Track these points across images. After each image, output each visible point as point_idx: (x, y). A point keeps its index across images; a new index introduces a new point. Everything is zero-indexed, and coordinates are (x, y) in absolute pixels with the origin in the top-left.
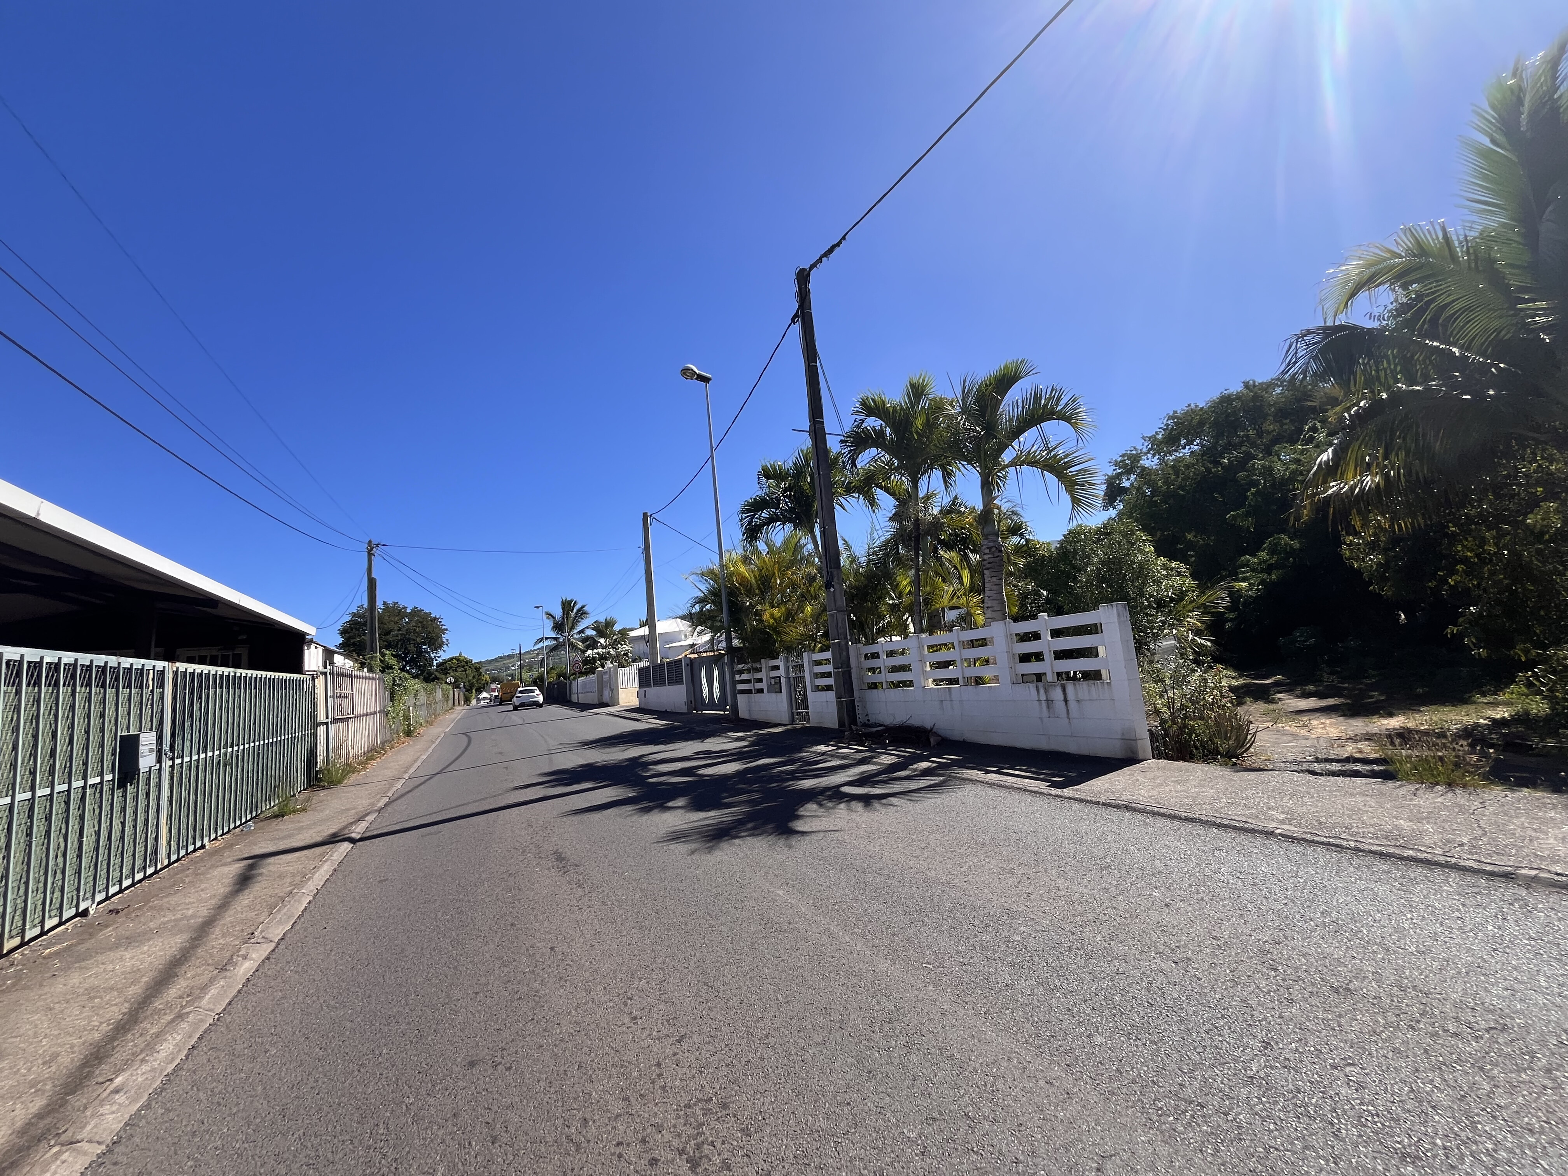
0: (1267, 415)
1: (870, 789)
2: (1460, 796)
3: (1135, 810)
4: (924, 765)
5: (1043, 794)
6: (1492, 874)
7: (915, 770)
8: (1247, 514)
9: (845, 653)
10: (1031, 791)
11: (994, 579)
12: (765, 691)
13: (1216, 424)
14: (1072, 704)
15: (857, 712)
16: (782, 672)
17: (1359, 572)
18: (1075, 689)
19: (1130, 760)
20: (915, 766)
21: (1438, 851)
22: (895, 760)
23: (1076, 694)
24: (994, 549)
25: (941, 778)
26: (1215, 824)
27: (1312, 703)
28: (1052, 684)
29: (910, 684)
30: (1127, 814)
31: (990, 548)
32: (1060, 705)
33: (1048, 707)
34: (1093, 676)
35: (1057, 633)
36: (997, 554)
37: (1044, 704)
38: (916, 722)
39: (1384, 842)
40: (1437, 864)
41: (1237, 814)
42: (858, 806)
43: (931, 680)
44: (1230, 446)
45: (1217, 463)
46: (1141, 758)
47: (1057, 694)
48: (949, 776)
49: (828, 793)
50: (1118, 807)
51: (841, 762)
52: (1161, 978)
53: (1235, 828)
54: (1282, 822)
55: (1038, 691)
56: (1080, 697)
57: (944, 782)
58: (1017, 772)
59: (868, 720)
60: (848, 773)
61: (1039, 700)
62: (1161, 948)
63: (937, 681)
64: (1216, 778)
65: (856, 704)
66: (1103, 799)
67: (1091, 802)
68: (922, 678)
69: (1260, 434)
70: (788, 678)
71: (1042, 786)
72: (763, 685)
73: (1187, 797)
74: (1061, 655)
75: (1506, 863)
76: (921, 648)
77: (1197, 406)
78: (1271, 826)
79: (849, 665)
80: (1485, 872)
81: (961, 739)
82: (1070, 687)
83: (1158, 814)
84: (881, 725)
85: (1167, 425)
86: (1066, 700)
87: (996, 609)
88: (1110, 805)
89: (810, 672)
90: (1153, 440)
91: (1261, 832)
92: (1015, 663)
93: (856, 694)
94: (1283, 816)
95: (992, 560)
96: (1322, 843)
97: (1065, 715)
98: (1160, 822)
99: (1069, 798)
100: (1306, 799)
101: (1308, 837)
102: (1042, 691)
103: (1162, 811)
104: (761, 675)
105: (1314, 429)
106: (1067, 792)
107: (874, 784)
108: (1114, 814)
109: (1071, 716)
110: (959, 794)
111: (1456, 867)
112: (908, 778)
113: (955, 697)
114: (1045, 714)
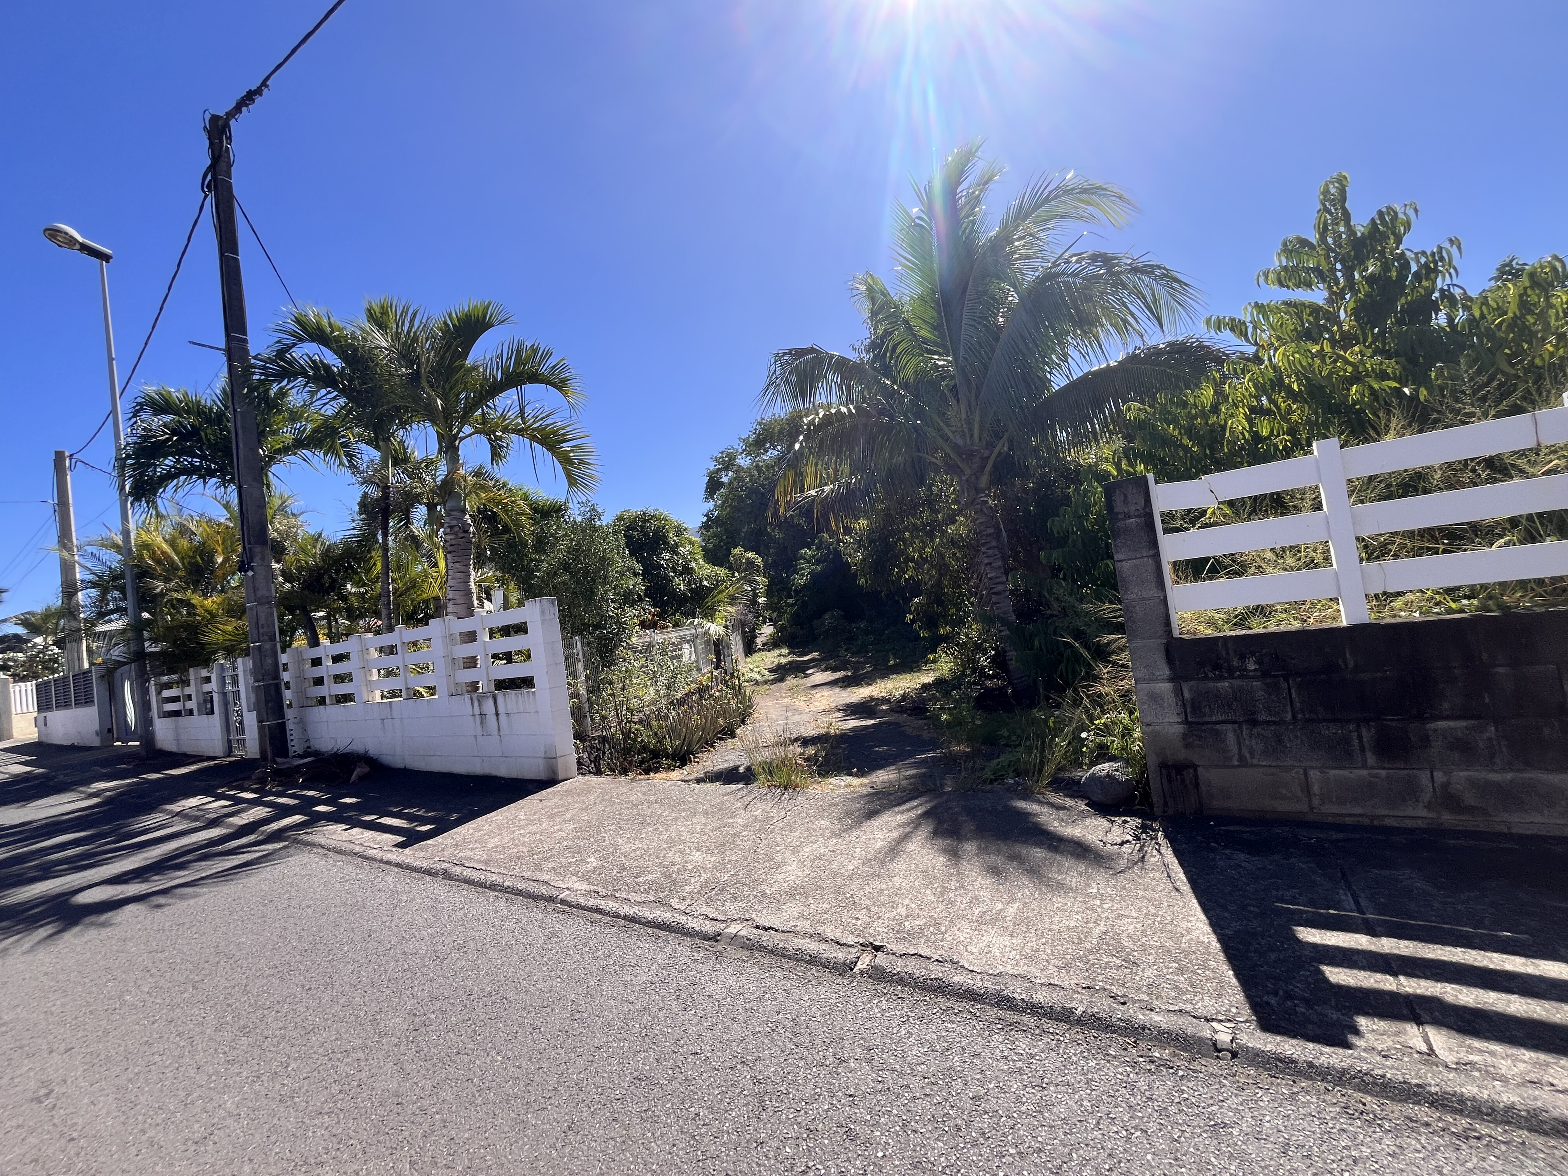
2: (780, 804)
4: (289, 821)
7: (263, 833)
11: (457, 565)
12: (195, 712)
14: (502, 718)
16: (213, 686)
18: (508, 701)
19: (552, 780)
23: (506, 706)
24: (457, 529)
28: (485, 695)
29: (352, 698)
32: (491, 719)
33: (482, 723)
36: (461, 535)
37: (478, 718)
38: (357, 747)
43: (377, 692)
46: (564, 778)
47: (489, 706)
48: (295, 840)
55: (472, 705)
56: (511, 709)
59: (308, 747)
61: (473, 715)
68: (368, 690)
70: (220, 693)
72: (192, 705)
76: (364, 651)
79: (276, 676)
81: (402, 766)
82: (501, 696)
86: (497, 714)
90: (746, 442)
92: (455, 670)
93: (289, 714)
97: (497, 732)
102: (476, 703)
104: (190, 690)
109: (502, 733)
113: (395, 714)
114: (479, 731)
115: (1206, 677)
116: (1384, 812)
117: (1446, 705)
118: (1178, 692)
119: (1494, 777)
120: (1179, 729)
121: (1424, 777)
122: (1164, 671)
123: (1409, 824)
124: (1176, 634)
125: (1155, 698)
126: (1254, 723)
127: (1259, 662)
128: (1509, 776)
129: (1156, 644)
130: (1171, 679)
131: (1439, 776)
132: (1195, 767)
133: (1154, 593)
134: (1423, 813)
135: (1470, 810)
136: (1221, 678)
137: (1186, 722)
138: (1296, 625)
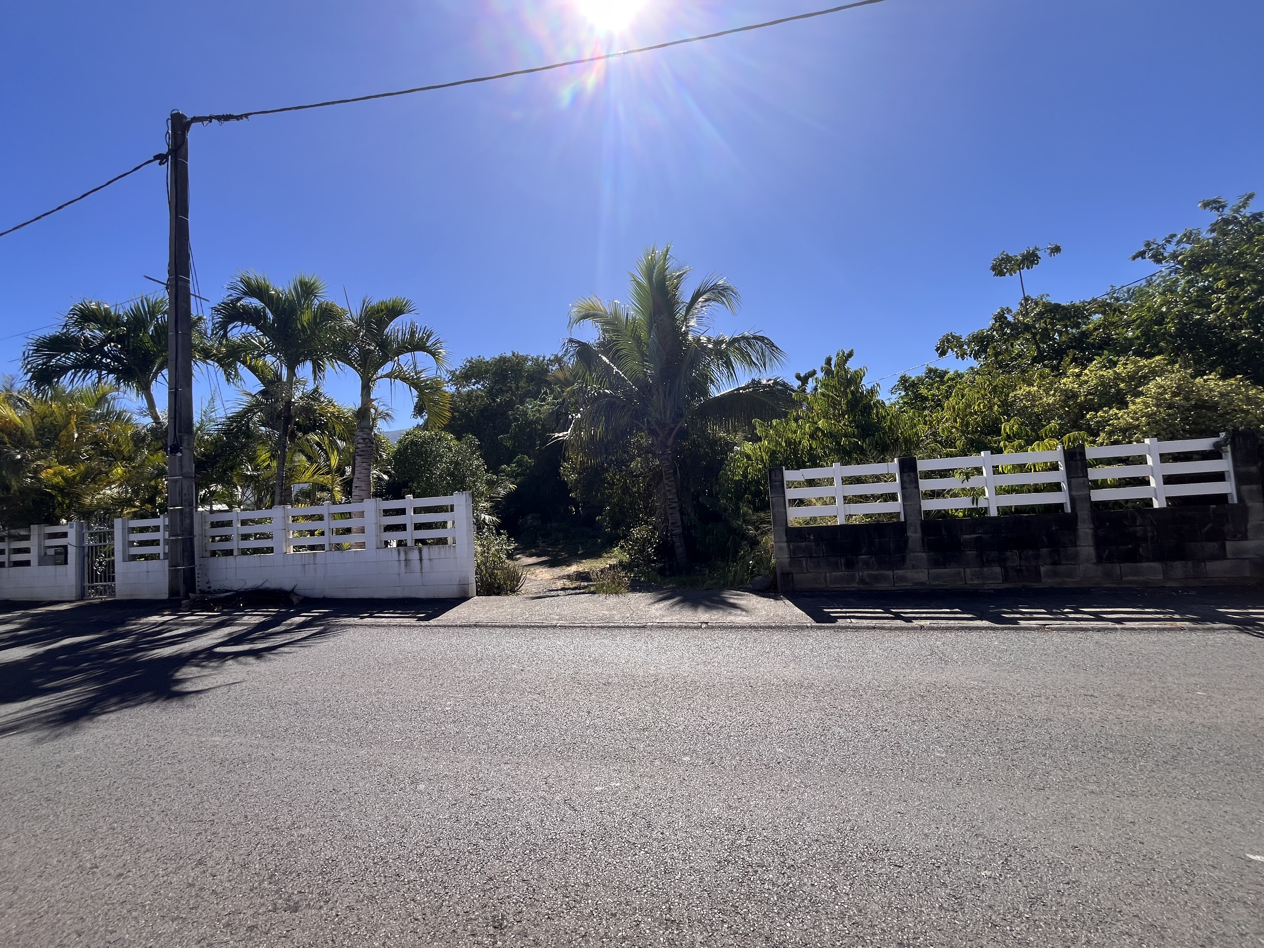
0: (523, 376)
1: (251, 646)
2: (622, 598)
3: (481, 626)
4: (298, 620)
5: (416, 626)
6: (640, 627)
7: (291, 624)
8: (510, 438)
9: (187, 521)
10: (405, 626)
11: (364, 464)
13: (495, 374)
14: (426, 562)
15: (197, 579)
16: (71, 539)
17: (565, 483)
18: (429, 551)
19: (463, 598)
20: (289, 622)
21: (621, 622)
22: (263, 619)
23: (430, 555)
24: (367, 440)
25: (322, 628)
26: (527, 627)
27: (534, 560)
28: (411, 548)
29: (270, 550)
30: (477, 629)
31: (364, 439)
32: (416, 564)
33: (406, 565)
34: (442, 541)
35: (417, 511)
36: (369, 445)
37: (403, 563)
38: (273, 584)
39: (602, 621)
40: (622, 627)
41: (536, 619)
42: (251, 660)
43: (292, 547)
44: (501, 392)
45: (494, 401)
46: (470, 596)
47: (414, 555)
48: (329, 625)
49: (202, 656)
50: (470, 626)
51: (194, 628)
52: (535, 702)
53: (538, 627)
54: (558, 620)
55: (399, 553)
56: (432, 557)
57: (325, 629)
58: (387, 615)
59: (210, 587)
60: (210, 637)
61: (399, 561)
62: (529, 690)
63: (298, 548)
64: (518, 602)
65: (197, 571)
66: (459, 623)
67: (452, 626)
68: (284, 544)
69: (517, 388)
70: (80, 547)
71: (413, 621)
72: (29, 557)
73: (508, 615)
74: (419, 527)
75: (643, 622)
76: (285, 518)
77: (484, 359)
78: (554, 622)
79: (191, 532)
80: (637, 627)
81: (322, 597)
82: (425, 550)
83: (496, 626)
84: (227, 591)
85: (465, 365)
86: (421, 560)
87: (363, 488)
88: (465, 626)
89: (124, 540)
90: (453, 373)
91: (551, 626)
92: (380, 533)
93: (197, 562)
94: (557, 617)
95: (365, 449)
96: (578, 627)
97: (419, 571)
98: (499, 631)
99: (436, 626)
100: (564, 607)
101: (571, 625)
102: (402, 554)
103: (497, 624)
104: (29, 544)
105: (545, 393)
106: (432, 622)
107: (252, 641)
108: (470, 631)
109: (423, 571)
110: (346, 636)
111: (628, 627)
112: (286, 632)
113: (317, 561)
114: (403, 569)
115: (798, 541)
116: (845, 586)
117: (863, 551)
118: (789, 546)
119: (874, 573)
120: (788, 560)
121: (857, 574)
122: (785, 539)
123: (852, 589)
124: (789, 525)
125: (780, 548)
126: (812, 557)
127: (814, 536)
128: (877, 572)
129: (783, 529)
130: (787, 542)
131: (861, 573)
132: (792, 574)
133: (782, 510)
134: (856, 585)
135: (867, 583)
136: (803, 542)
137: (791, 557)
138: (825, 524)
